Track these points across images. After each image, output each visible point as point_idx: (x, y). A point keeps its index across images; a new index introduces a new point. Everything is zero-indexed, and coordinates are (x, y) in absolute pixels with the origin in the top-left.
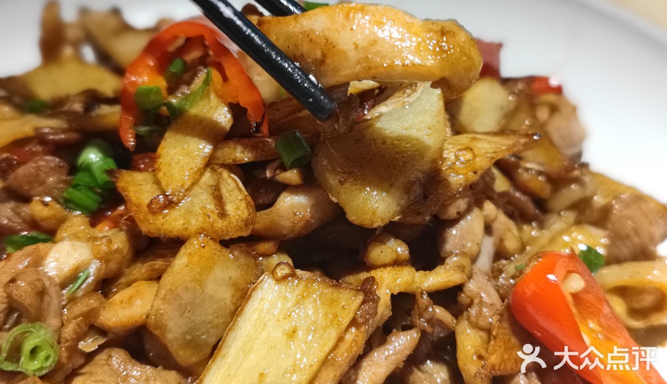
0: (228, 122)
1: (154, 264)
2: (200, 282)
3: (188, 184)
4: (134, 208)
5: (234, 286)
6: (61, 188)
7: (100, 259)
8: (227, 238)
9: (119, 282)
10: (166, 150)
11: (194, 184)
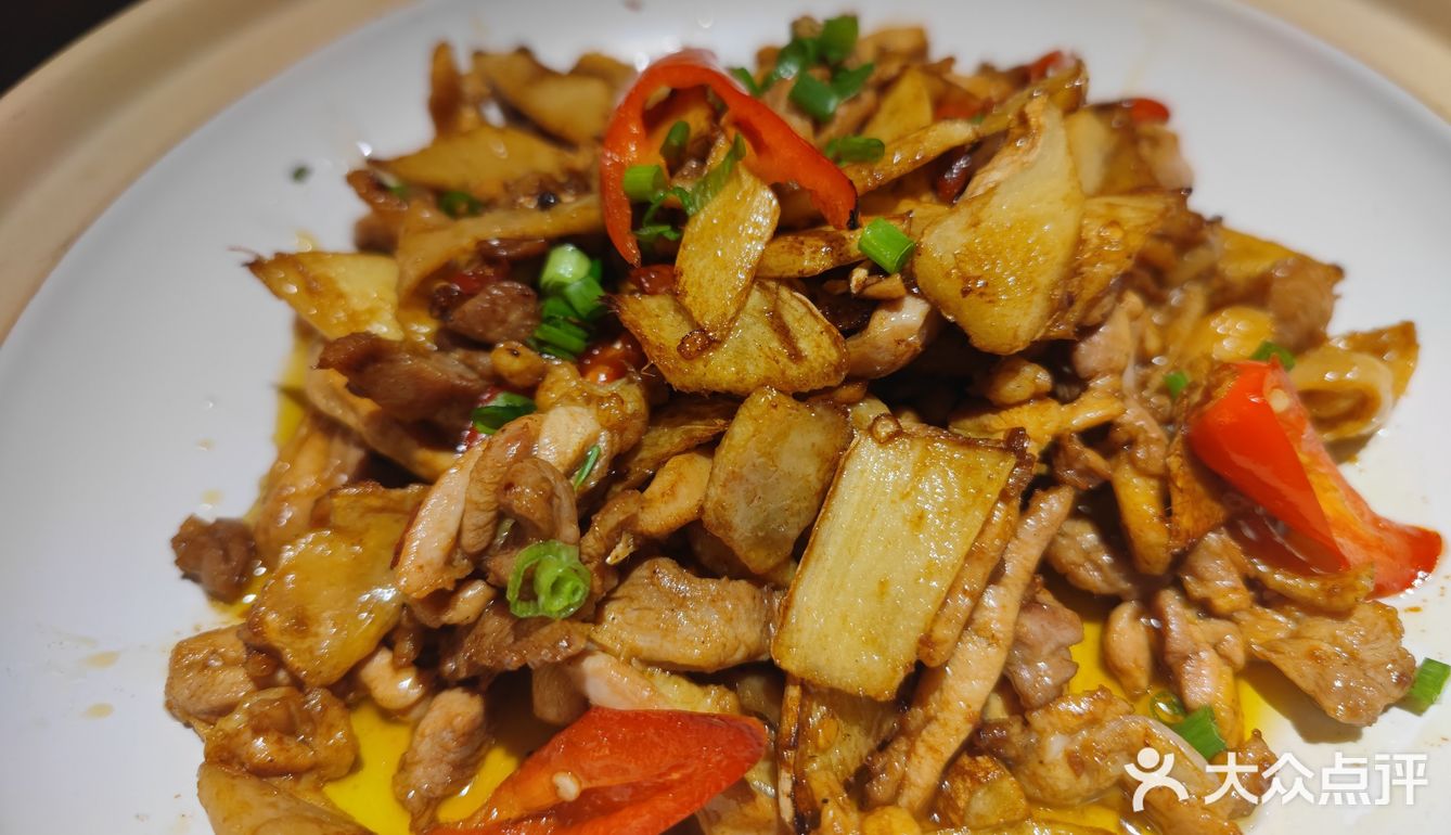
0: (775, 212)
1: (692, 430)
2: (771, 457)
3: (732, 311)
4: (656, 353)
5: (819, 455)
6: (529, 326)
7: (610, 429)
8: (806, 390)
9: (639, 456)
10: (688, 263)
11: (738, 312)
